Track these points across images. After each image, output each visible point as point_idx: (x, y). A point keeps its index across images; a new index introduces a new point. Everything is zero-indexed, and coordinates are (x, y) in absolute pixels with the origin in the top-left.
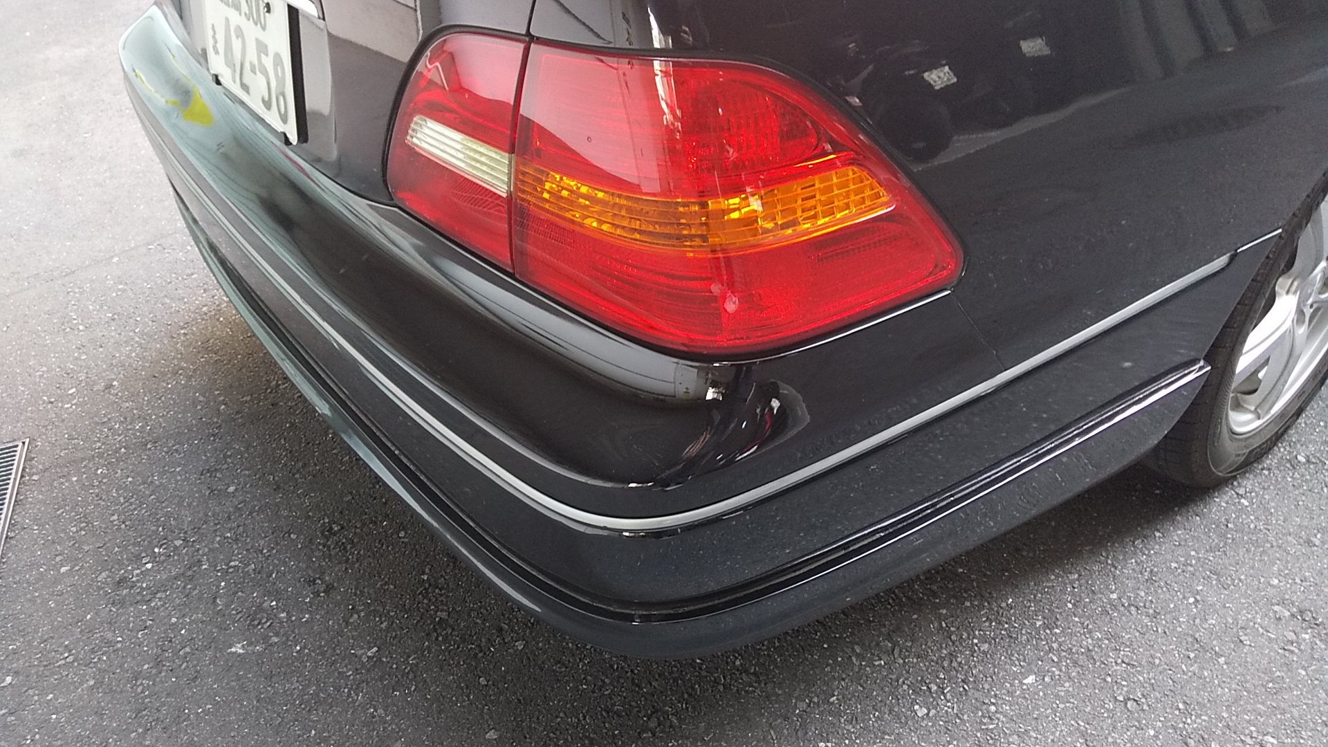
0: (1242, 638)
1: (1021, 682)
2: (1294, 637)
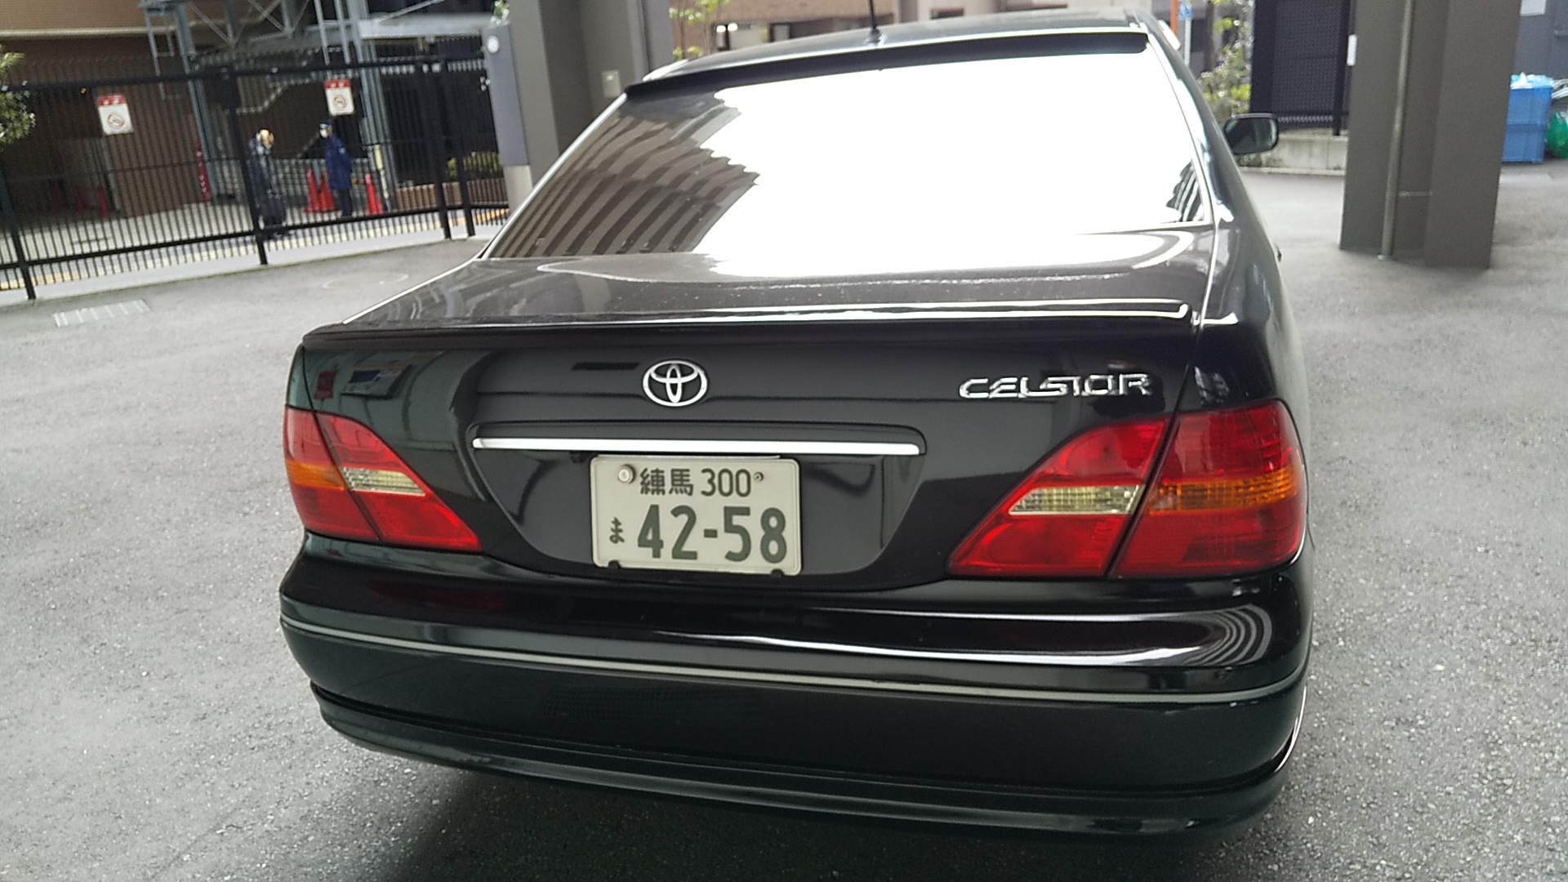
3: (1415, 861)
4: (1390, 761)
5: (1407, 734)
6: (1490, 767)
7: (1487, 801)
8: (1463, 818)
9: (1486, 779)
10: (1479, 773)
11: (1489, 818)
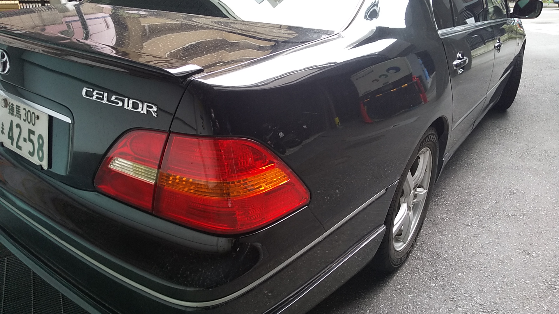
0: (512, 258)
1: (458, 275)
2: (525, 257)
3: (493, 301)
4: (509, 264)
5: (524, 257)
6: (553, 280)
7: (542, 291)
8: (526, 293)
9: (547, 283)
10: (546, 281)
11: (538, 297)
